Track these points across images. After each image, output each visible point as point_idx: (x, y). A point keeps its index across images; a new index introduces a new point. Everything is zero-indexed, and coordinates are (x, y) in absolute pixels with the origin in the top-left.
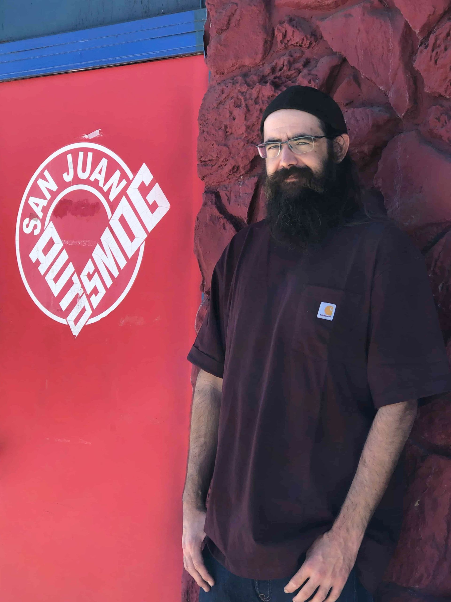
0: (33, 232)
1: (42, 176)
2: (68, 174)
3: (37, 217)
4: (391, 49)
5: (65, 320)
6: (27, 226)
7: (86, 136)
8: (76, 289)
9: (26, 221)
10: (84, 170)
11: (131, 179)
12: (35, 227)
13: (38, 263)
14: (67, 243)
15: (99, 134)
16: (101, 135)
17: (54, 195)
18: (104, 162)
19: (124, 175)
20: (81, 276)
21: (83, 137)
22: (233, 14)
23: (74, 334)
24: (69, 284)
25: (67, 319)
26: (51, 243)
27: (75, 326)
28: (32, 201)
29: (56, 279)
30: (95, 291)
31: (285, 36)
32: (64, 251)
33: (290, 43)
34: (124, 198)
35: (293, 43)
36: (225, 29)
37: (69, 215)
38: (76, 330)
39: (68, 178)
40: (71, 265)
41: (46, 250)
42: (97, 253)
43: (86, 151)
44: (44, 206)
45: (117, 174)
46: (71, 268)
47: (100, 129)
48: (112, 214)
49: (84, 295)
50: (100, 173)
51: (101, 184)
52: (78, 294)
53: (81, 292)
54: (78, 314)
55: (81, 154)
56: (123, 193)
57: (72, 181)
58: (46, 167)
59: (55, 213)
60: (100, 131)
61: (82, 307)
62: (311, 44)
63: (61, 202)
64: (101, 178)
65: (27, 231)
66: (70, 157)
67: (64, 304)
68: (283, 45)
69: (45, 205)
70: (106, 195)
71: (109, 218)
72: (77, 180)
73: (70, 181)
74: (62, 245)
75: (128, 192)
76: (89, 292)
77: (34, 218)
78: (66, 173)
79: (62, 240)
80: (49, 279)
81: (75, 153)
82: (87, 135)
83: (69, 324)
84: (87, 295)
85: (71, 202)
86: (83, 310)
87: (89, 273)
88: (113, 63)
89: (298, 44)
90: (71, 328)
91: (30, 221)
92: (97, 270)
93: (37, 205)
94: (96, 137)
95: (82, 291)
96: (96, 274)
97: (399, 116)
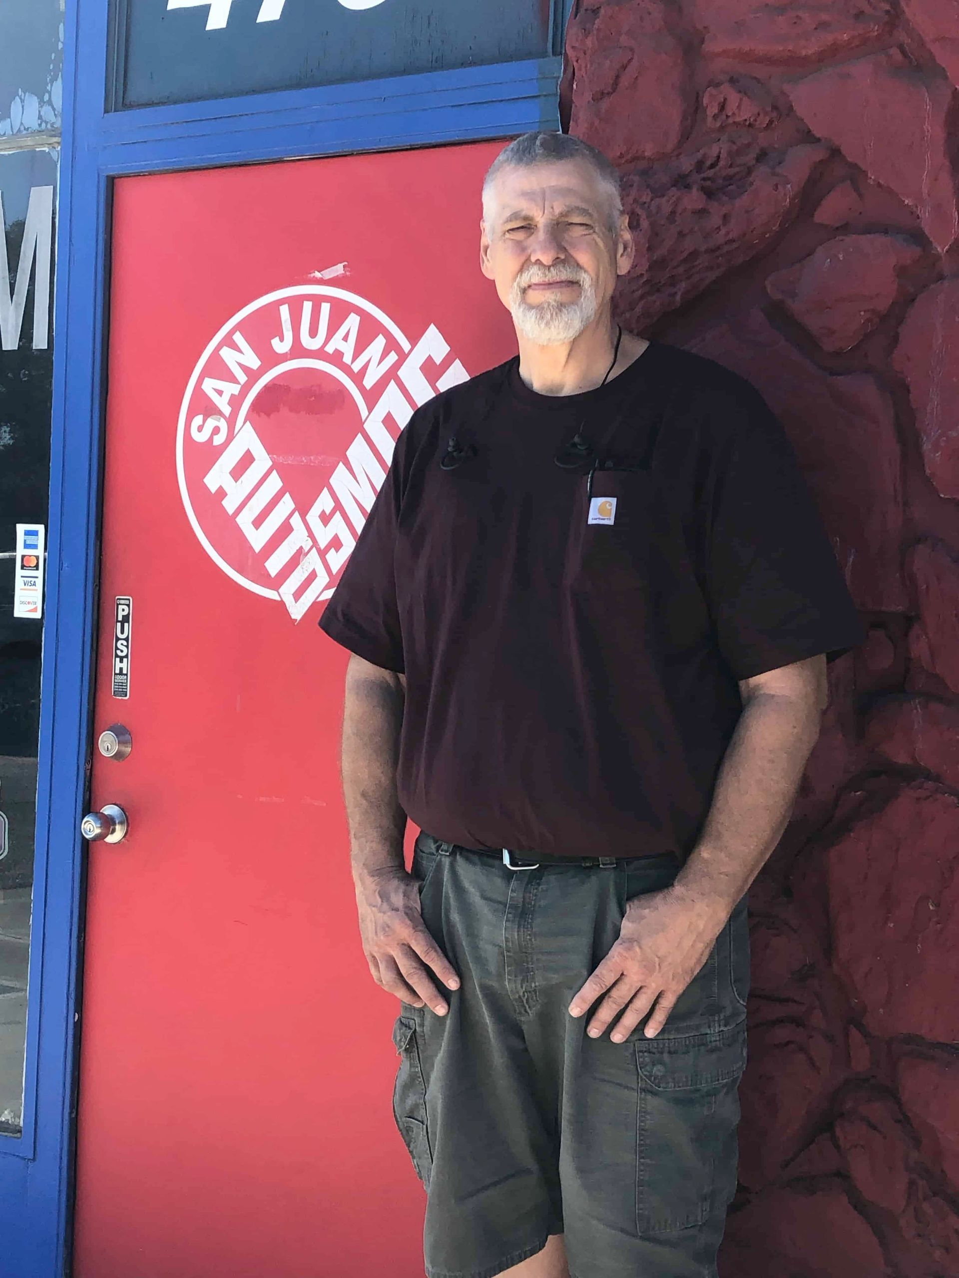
0: (211, 439)
1: (228, 341)
2: (282, 340)
3: (221, 413)
4: (927, 137)
5: (275, 592)
6: (200, 429)
7: (318, 275)
8: (298, 539)
9: (198, 420)
10: (313, 333)
11: (406, 351)
12: (216, 430)
13: (221, 493)
14: (281, 459)
15: (343, 272)
16: (348, 273)
17: (253, 376)
18: (353, 322)
19: (392, 345)
20: (308, 517)
21: (312, 275)
22: (624, 67)
23: (293, 617)
24: (285, 530)
25: (280, 590)
26: (247, 460)
27: (296, 602)
28: (209, 385)
29: (258, 522)
30: (336, 543)
31: (722, 107)
32: (275, 474)
33: (730, 121)
34: (392, 385)
35: (738, 119)
36: (608, 94)
37: (284, 411)
38: (297, 611)
39: (281, 346)
40: (287, 497)
41: (238, 472)
42: (340, 478)
43: (317, 300)
44: (232, 395)
45: (380, 342)
46: (287, 504)
47: (346, 263)
48: (370, 411)
49: (314, 549)
50: (345, 339)
51: (347, 359)
52: (301, 548)
53: (307, 544)
54: (301, 582)
55: (308, 306)
56: (392, 375)
57: (289, 352)
58: (238, 327)
59: (256, 406)
60: (344, 266)
61: (310, 570)
62: (771, 122)
63: (267, 389)
64: (348, 349)
65: (200, 437)
66: (284, 310)
67: (274, 565)
68: (718, 124)
69: (236, 393)
70: (358, 378)
71: (363, 419)
72: (298, 351)
73: (287, 353)
74: (270, 463)
75: (401, 373)
76: (322, 545)
77: (214, 416)
78: (277, 339)
79: (268, 455)
80: (244, 521)
81: (295, 304)
82: (319, 272)
83: (285, 600)
84: (319, 551)
85: (287, 389)
86: (312, 576)
87: (323, 512)
88: (374, 147)
89: (747, 123)
90: (287, 606)
91: (204, 421)
92: (338, 507)
93: (220, 393)
94: (337, 276)
95: (311, 543)
96: (338, 514)
97: (939, 249)
